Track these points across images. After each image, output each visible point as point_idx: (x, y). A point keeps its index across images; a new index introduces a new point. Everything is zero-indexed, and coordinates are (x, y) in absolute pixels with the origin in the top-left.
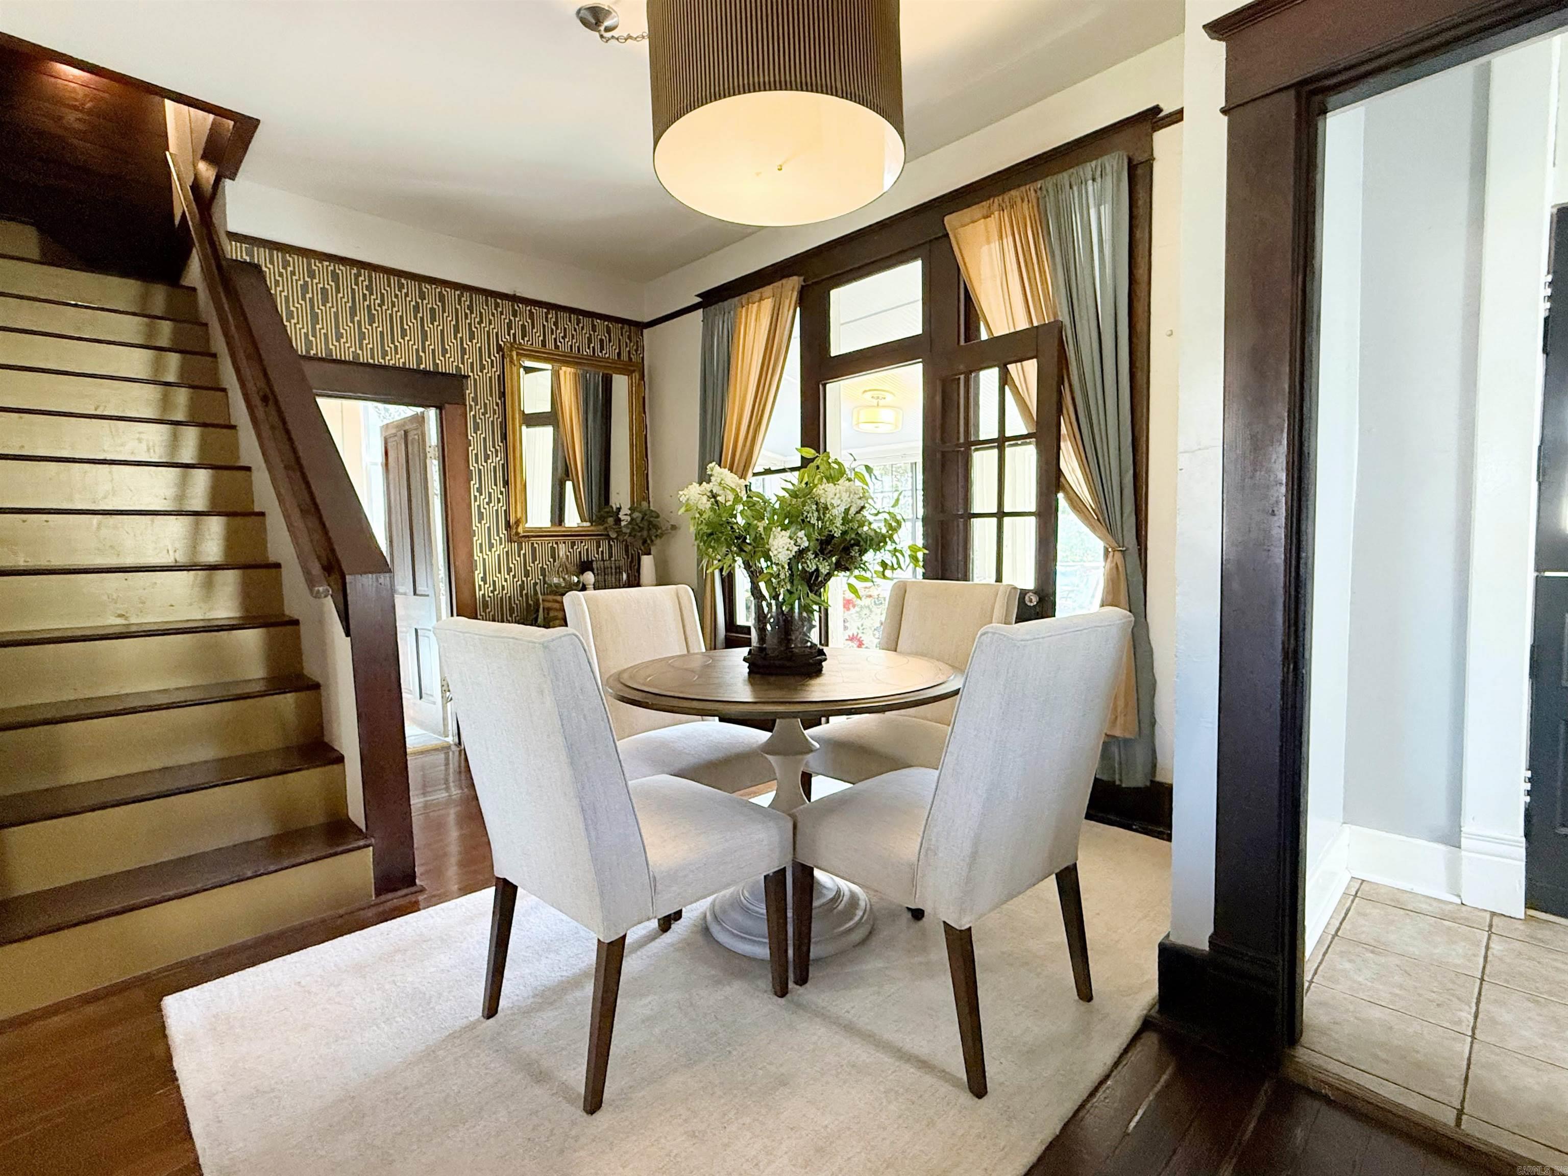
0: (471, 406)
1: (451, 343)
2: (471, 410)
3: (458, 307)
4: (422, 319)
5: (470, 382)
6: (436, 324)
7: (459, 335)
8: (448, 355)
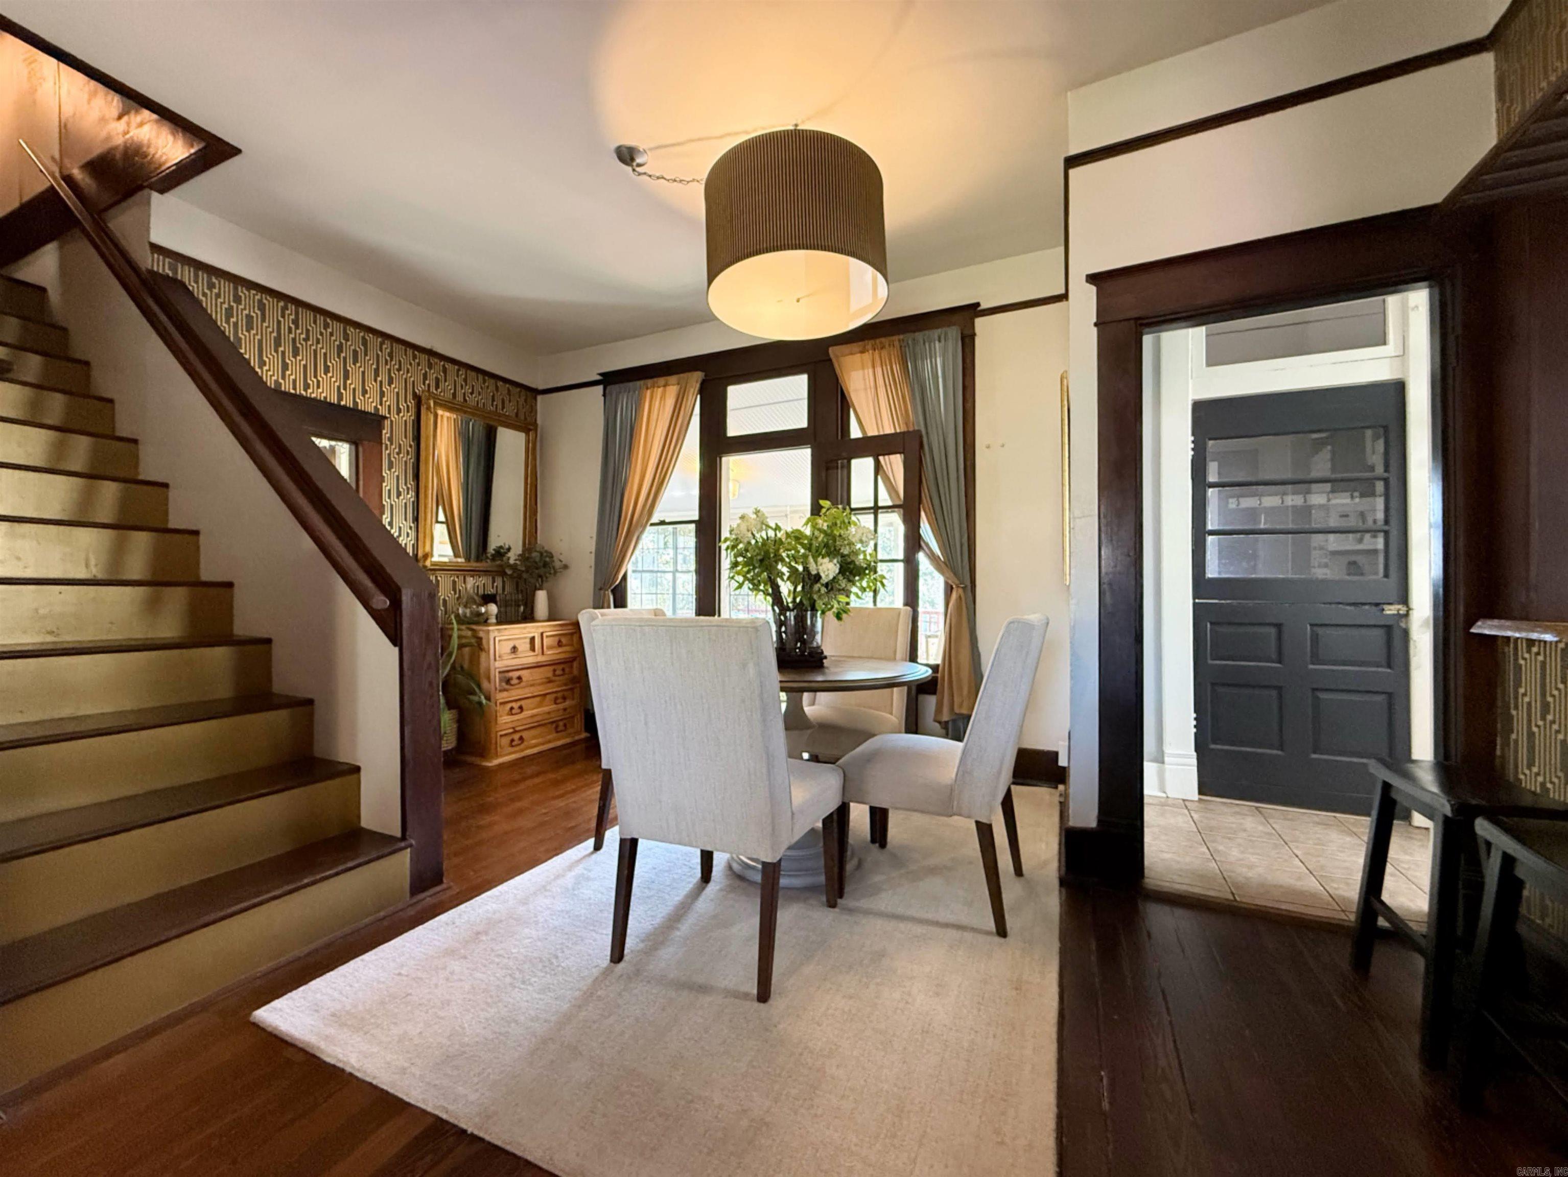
0: (386, 445)
1: (371, 386)
2: (386, 449)
3: (380, 353)
4: (345, 359)
5: (387, 423)
6: (358, 365)
7: (379, 379)
8: (367, 396)
